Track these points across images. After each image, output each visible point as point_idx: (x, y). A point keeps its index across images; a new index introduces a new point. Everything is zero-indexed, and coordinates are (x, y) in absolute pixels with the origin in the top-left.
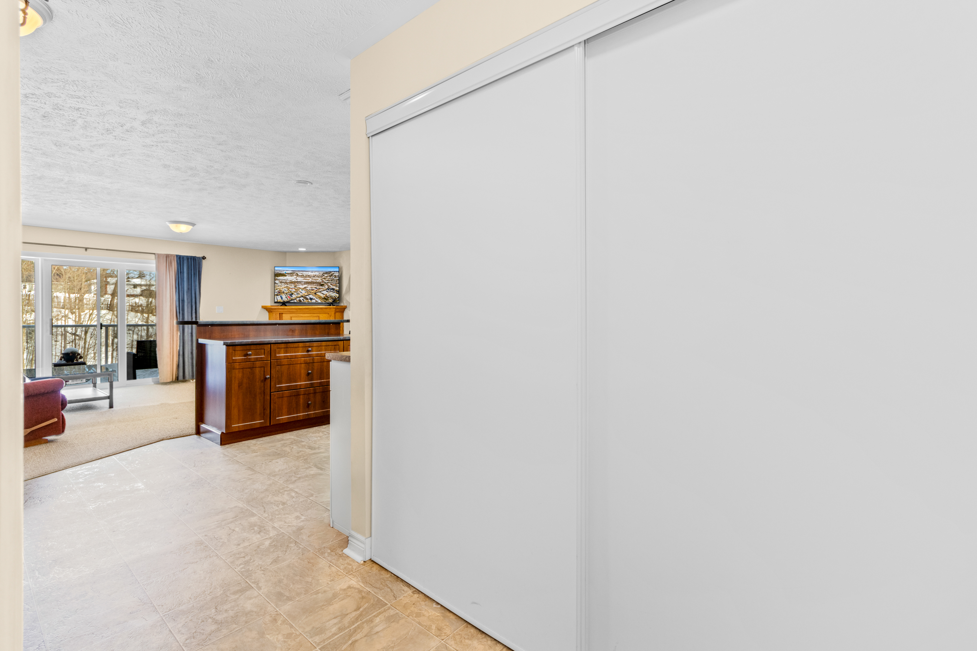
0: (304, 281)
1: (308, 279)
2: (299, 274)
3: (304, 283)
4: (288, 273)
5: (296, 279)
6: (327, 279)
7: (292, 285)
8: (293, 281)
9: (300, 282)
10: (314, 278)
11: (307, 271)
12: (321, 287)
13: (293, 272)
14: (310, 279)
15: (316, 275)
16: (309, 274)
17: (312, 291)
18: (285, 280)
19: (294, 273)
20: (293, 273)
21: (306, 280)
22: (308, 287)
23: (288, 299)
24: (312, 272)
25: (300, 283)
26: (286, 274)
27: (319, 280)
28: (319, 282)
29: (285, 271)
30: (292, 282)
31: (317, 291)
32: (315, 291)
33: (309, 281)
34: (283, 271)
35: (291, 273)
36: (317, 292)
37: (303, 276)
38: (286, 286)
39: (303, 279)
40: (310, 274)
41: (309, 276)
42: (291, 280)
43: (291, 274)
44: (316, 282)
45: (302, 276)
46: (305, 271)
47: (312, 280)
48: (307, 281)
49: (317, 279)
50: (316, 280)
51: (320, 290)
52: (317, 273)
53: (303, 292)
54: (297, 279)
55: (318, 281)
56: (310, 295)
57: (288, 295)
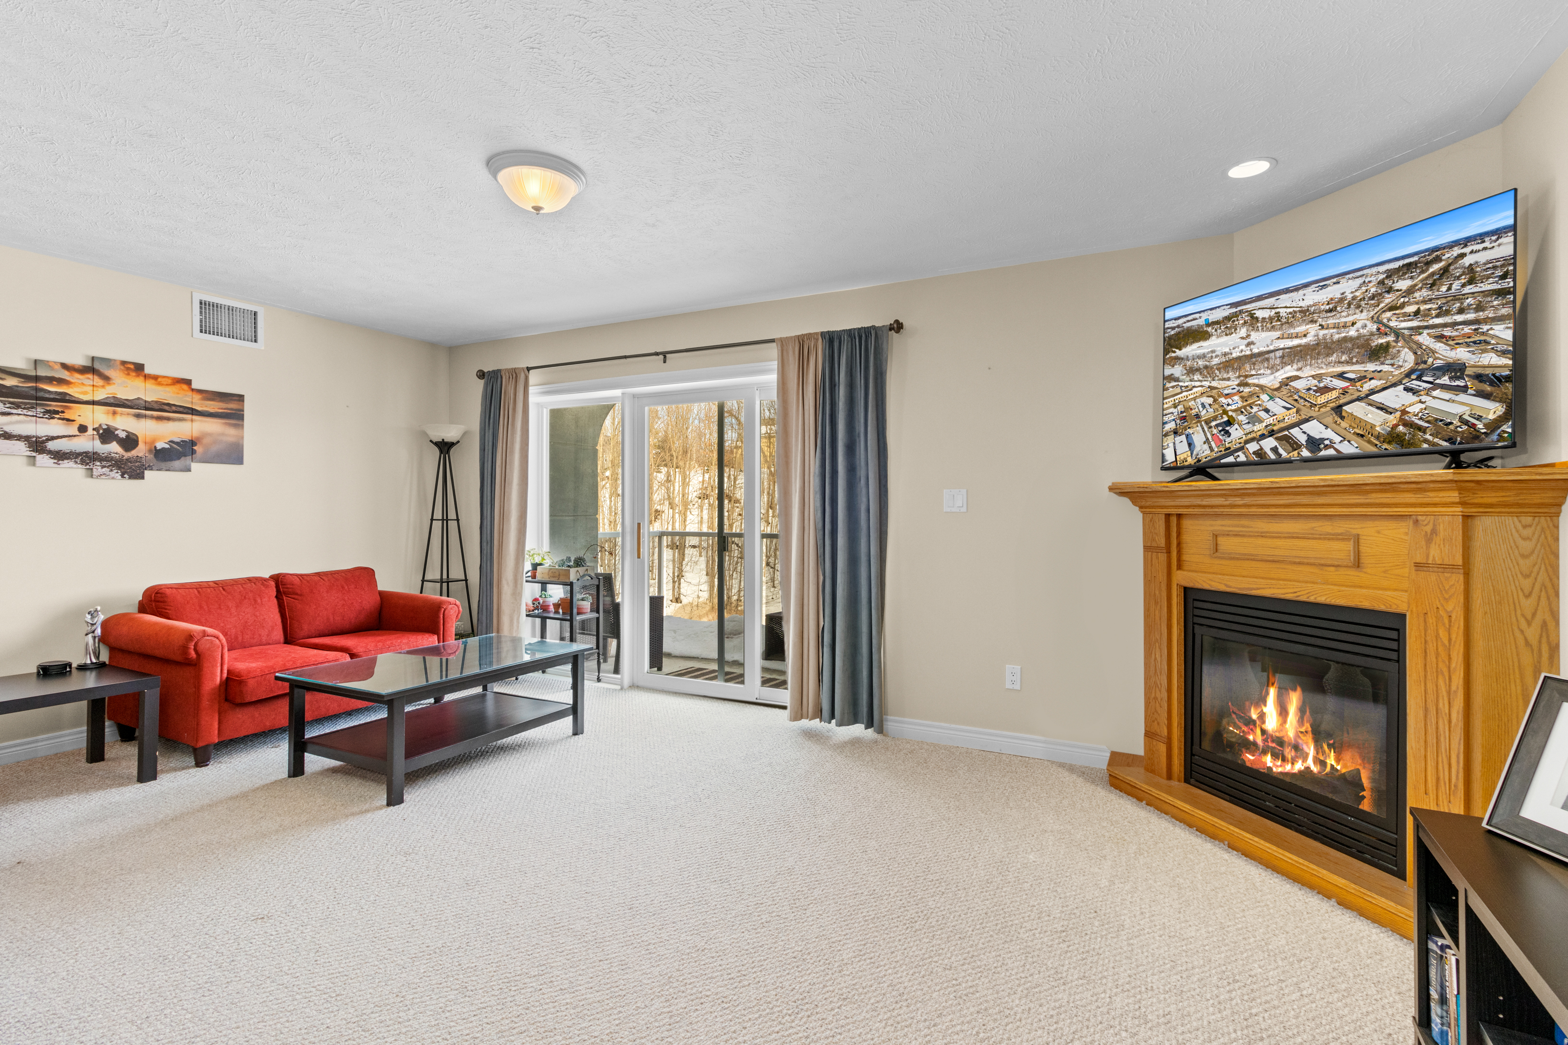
0: (1282, 344)
1: (1301, 329)
2: (1260, 314)
3: (1283, 357)
4: (1217, 323)
5: (1248, 345)
6: (1411, 309)
7: (1229, 379)
8: (1234, 355)
9: (1262, 357)
10: (1331, 321)
11: (1297, 289)
12: (1371, 367)
13: (1234, 310)
14: (1313, 329)
15: (1341, 300)
16: (1303, 304)
17: (1322, 399)
18: (1203, 356)
19: (1241, 312)
20: (1236, 315)
21: (1290, 337)
22: (1297, 378)
23: (1211, 449)
24: (1321, 283)
25: (1262, 362)
26: (1209, 329)
27: (1359, 325)
28: (1358, 337)
29: (1204, 316)
30: (1231, 364)
31: (1345, 392)
32: (1334, 394)
33: (1304, 341)
34: (1197, 316)
35: (1228, 318)
36: (1348, 398)
37: (1278, 316)
38: (1207, 384)
39: (1278, 334)
40: (1311, 298)
41: (1306, 314)
42: (1225, 354)
43: (1227, 324)
44: (1345, 339)
45: (1271, 319)
46: (1287, 291)
47: (1322, 333)
48: (1296, 342)
49: (1351, 319)
50: (1344, 327)
51: (1368, 386)
52: (1348, 287)
53: (1277, 407)
54: (1252, 343)
55: (1352, 332)
56: (1307, 420)
57: (1215, 431)
